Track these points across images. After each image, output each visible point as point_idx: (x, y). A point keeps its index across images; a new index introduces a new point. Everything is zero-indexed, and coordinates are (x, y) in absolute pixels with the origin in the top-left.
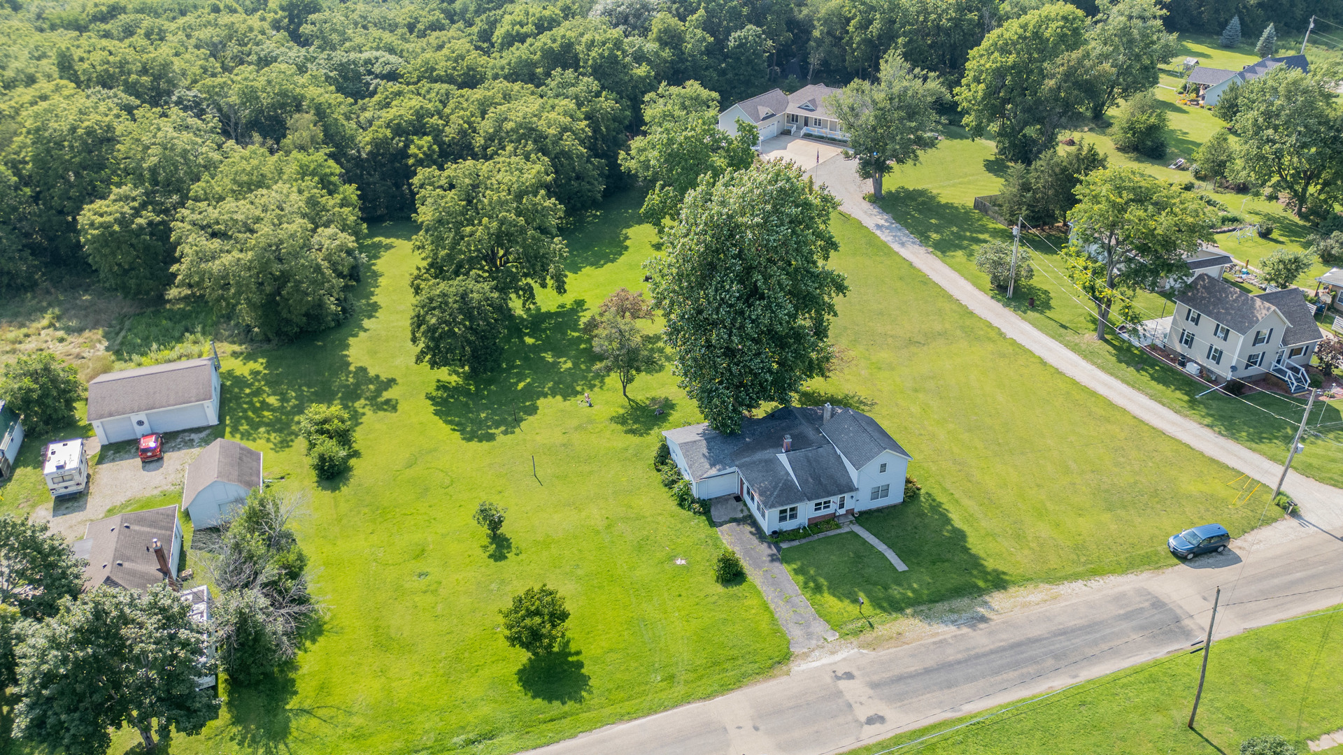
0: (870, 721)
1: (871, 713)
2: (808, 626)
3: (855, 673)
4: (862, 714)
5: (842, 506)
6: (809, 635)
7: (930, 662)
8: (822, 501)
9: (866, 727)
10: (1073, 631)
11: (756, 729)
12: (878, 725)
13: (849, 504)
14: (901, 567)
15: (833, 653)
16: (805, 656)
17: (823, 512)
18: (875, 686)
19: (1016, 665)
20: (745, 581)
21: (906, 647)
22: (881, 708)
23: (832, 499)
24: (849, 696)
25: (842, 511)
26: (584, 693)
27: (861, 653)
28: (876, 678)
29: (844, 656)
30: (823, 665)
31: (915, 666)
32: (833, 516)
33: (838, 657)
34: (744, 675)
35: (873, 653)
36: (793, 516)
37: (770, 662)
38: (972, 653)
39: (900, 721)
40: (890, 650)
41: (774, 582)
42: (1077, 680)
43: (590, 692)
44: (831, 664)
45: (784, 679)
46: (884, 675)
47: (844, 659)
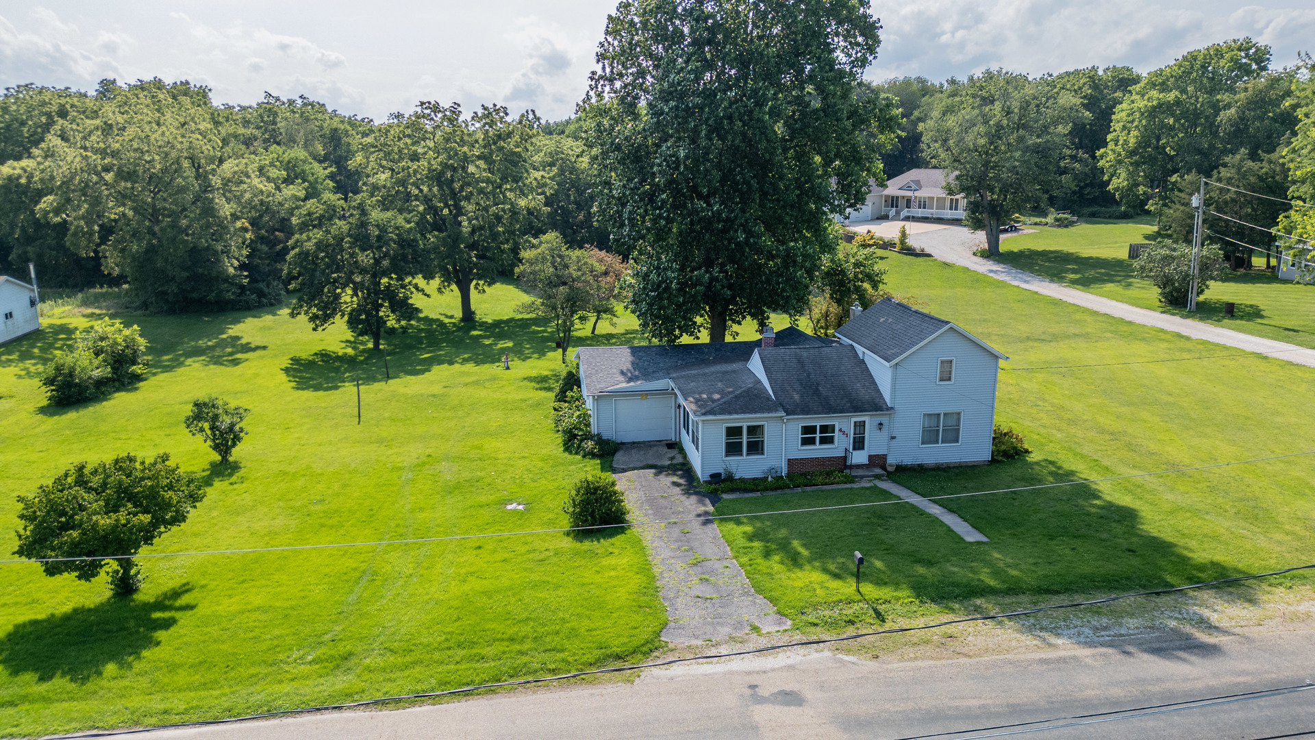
2: (723, 605)
5: (859, 444)
6: (718, 619)
8: (818, 421)
13: (876, 443)
14: (971, 535)
15: (763, 654)
16: (692, 652)
17: (818, 451)
20: (622, 530)
21: (963, 660)
23: (838, 422)
25: (859, 457)
27: (841, 661)
28: (862, 710)
29: (791, 661)
30: (731, 673)
32: (842, 464)
33: (774, 662)
35: (873, 665)
36: (756, 448)
37: (599, 652)
40: (919, 663)
41: (682, 538)
44: (749, 673)
45: (615, 688)
46: (888, 706)
47: (791, 668)
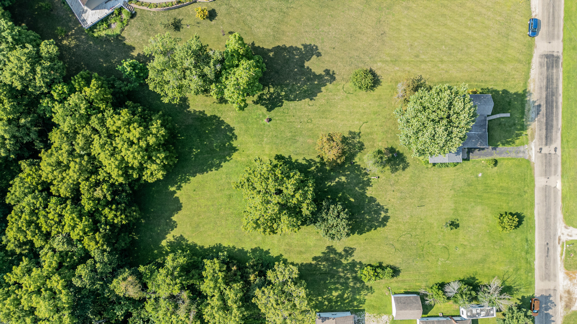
0: (555, 151)
1: (553, 150)
2: (520, 151)
3: (541, 147)
4: (553, 152)
6: (524, 152)
7: (544, 127)
9: (557, 153)
10: (547, 85)
11: (548, 178)
12: (557, 150)
14: (508, 115)
15: (531, 149)
16: (530, 156)
18: (546, 145)
19: (552, 107)
22: (553, 146)
24: (547, 152)
26: (522, 215)
27: (534, 142)
28: (544, 143)
29: (533, 147)
31: (544, 132)
33: (533, 149)
34: (531, 174)
38: (545, 115)
39: (557, 143)
40: (536, 134)
41: (501, 153)
42: (561, 95)
43: (523, 213)
44: (535, 152)
45: (535, 165)
46: (544, 141)
47: (535, 147)
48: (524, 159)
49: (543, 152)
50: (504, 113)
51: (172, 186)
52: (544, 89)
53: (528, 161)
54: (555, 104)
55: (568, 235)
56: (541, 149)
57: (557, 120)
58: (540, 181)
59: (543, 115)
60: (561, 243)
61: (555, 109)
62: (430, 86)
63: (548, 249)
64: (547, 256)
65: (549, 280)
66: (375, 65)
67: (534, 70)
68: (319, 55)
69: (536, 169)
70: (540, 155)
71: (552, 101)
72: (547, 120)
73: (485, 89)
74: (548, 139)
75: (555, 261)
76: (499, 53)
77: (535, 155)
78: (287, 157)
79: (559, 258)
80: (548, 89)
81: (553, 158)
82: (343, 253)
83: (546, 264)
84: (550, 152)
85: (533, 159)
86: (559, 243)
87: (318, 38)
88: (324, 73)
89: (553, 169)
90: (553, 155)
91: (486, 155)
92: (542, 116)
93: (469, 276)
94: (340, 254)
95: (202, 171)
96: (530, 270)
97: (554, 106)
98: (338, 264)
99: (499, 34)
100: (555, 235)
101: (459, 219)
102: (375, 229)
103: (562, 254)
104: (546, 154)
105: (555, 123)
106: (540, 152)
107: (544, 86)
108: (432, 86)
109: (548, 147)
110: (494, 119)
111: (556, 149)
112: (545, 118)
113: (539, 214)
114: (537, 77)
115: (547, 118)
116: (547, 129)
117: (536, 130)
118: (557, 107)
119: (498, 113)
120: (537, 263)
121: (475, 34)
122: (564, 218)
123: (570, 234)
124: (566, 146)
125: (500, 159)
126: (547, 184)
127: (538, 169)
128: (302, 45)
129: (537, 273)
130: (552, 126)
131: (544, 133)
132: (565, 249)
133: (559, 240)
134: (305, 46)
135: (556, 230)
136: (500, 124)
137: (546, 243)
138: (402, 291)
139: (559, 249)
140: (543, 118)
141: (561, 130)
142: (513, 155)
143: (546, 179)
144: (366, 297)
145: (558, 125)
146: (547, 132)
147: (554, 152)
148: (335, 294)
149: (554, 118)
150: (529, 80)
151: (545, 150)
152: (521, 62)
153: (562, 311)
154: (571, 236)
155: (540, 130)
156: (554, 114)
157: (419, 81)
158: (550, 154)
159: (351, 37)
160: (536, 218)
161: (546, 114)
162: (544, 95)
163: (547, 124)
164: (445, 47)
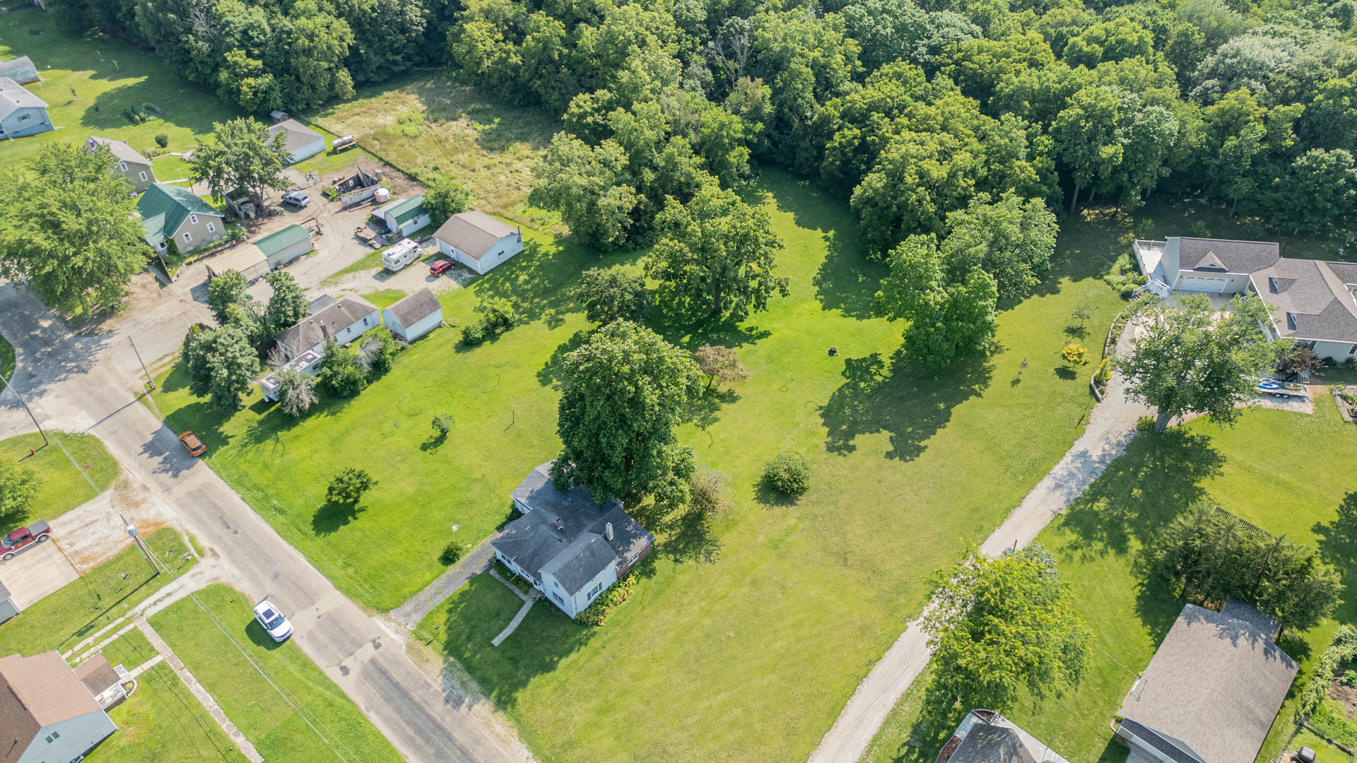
0: (343, 668)
1: (349, 666)
3: (381, 649)
4: (347, 663)
5: (536, 584)
7: (404, 684)
9: (338, 668)
11: (319, 617)
12: (341, 673)
14: (496, 642)
15: (396, 632)
18: (373, 661)
19: (419, 731)
20: (447, 566)
22: (356, 671)
24: (358, 652)
25: (538, 588)
26: (323, 534)
27: (401, 646)
28: (380, 660)
29: (395, 638)
30: (383, 631)
31: (397, 677)
32: (532, 586)
33: (393, 636)
35: (404, 652)
37: (377, 604)
38: (423, 705)
39: (348, 685)
40: (410, 660)
41: (451, 580)
43: (324, 537)
44: (385, 634)
45: (365, 616)
46: (384, 663)
47: (392, 639)
48: (396, 606)
49: (370, 646)
50: (509, 637)
51: (834, 235)
52: (468, 744)
53: (384, 611)
54: (419, 741)
55: (202, 573)
56: (377, 646)
57: (387, 721)
58: (332, 599)
59: (426, 702)
60: (208, 553)
61: (410, 732)
62: (681, 562)
63: (228, 527)
64: (221, 518)
65: (190, 493)
66: (797, 514)
67: (524, 758)
68: (890, 455)
69: (360, 612)
70: (371, 637)
71: (428, 741)
72: (411, 699)
73: (588, 639)
74: (378, 673)
75: (199, 522)
76: (625, 720)
77: (380, 629)
78: (757, 341)
79: (194, 531)
80: (459, 753)
81: (339, 654)
82: (561, 317)
83: (215, 506)
84: (353, 657)
85: (379, 621)
86: (211, 550)
87: (917, 474)
88: (851, 443)
89: (322, 638)
90: (342, 657)
91: (477, 556)
92: (426, 698)
93: (344, 410)
94: (563, 313)
95: (825, 266)
96: (238, 483)
97: (417, 737)
98: (553, 305)
99: (664, 751)
100: (230, 553)
101: (431, 456)
102: (546, 364)
103: (192, 539)
104: (360, 645)
105: (388, 710)
106: (374, 642)
107: (475, 750)
108: (679, 566)
109: (367, 660)
110: (516, 613)
111: (345, 671)
112: (417, 699)
113: (290, 557)
114: (505, 754)
115: (414, 703)
116: (396, 685)
117: (417, 668)
118: (409, 741)
119: (519, 628)
120: (236, 498)
121: (707, 704)
122: (231, 588)
123: (199, 577)
124: (328, 694)
125: (443, 572)
126: (314, 607)
127: (353, 613)
128: (926, 447)
129: (223, 487)
130: (388, 700)
131: (395, 676)
132: (192, 550)
133: (214, 554)
134: (920, 450)
135: (235, 562)
136: (498, 615)
137: (240, 531)
138: (432, 336)
139: (204, 542)
140: (421, 697)
141: (364, 711)
142: (422, 596)
143: (321, 612)
144: (479, 299)
145: (378, 713)
146: (392, 682)
147: (343, 664)
148: (523, 277)
149: (396, 717)
150: (515, 734)
151: (368, 651)
152: (567, 746)
153: (130, 475)
154: (194, 576)
155: (408, 673)
156: (404, 725)
157: (709, 553)
158: (352, 654)
159: (880, 516)
160: (290, 549)
161: (421, 709)
162: (459, 736)
163: (404, 694)
164: (729, 637)
